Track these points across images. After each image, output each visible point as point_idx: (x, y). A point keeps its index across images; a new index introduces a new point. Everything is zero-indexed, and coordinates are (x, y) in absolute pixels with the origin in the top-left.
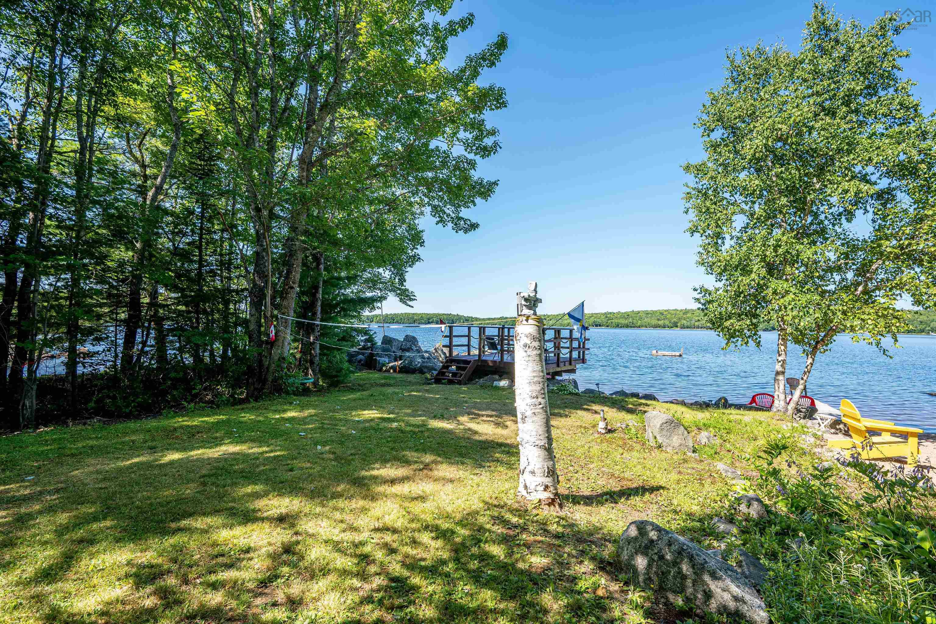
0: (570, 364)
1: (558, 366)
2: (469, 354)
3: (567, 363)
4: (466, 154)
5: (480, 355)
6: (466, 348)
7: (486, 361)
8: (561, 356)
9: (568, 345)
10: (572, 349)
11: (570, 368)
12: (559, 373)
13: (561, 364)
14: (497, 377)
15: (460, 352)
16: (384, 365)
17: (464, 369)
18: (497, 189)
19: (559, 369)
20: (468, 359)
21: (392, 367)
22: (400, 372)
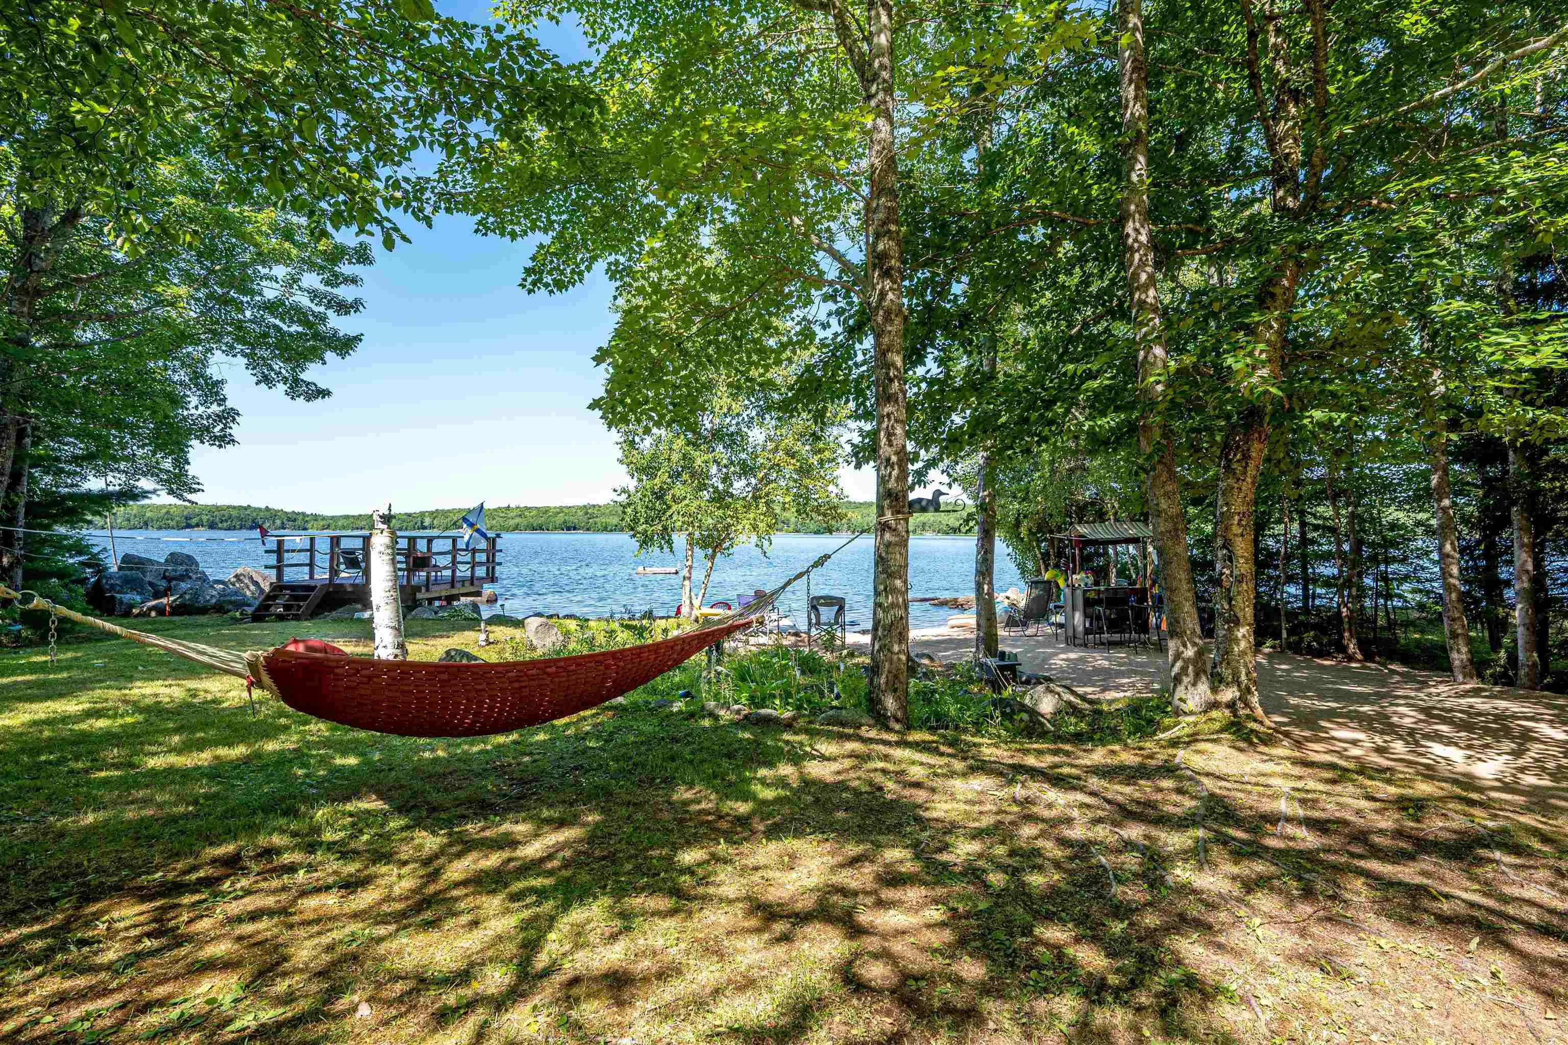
0: (472, 584)
1: (453, 587)
2: (311, 577)
3: (467, 584)
4: (313, 306)
5: (331, 579)
6: (307, 569)
7: (342, 585)
8: (458, 574)
9: (468, 558)
10: (474, 565)
11: (472, 589)
12: (456, 597)
13: (458, 585)
14: (359, 606)
15: (296, 575)
16: (132, 606)
17: (305, 598)
18: (361, 345)
19: (454, 592)
20: (312, 583)
21: (151, 609)
22: (173, 614)
